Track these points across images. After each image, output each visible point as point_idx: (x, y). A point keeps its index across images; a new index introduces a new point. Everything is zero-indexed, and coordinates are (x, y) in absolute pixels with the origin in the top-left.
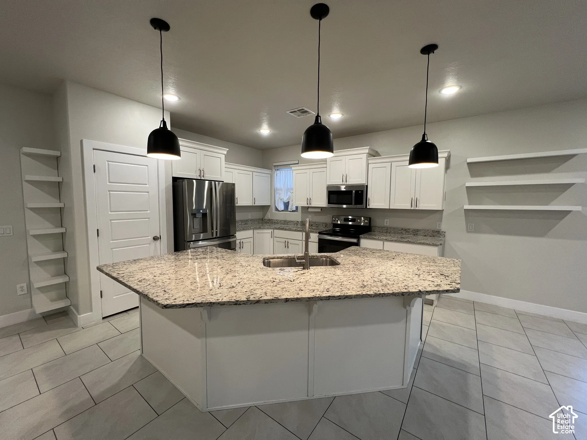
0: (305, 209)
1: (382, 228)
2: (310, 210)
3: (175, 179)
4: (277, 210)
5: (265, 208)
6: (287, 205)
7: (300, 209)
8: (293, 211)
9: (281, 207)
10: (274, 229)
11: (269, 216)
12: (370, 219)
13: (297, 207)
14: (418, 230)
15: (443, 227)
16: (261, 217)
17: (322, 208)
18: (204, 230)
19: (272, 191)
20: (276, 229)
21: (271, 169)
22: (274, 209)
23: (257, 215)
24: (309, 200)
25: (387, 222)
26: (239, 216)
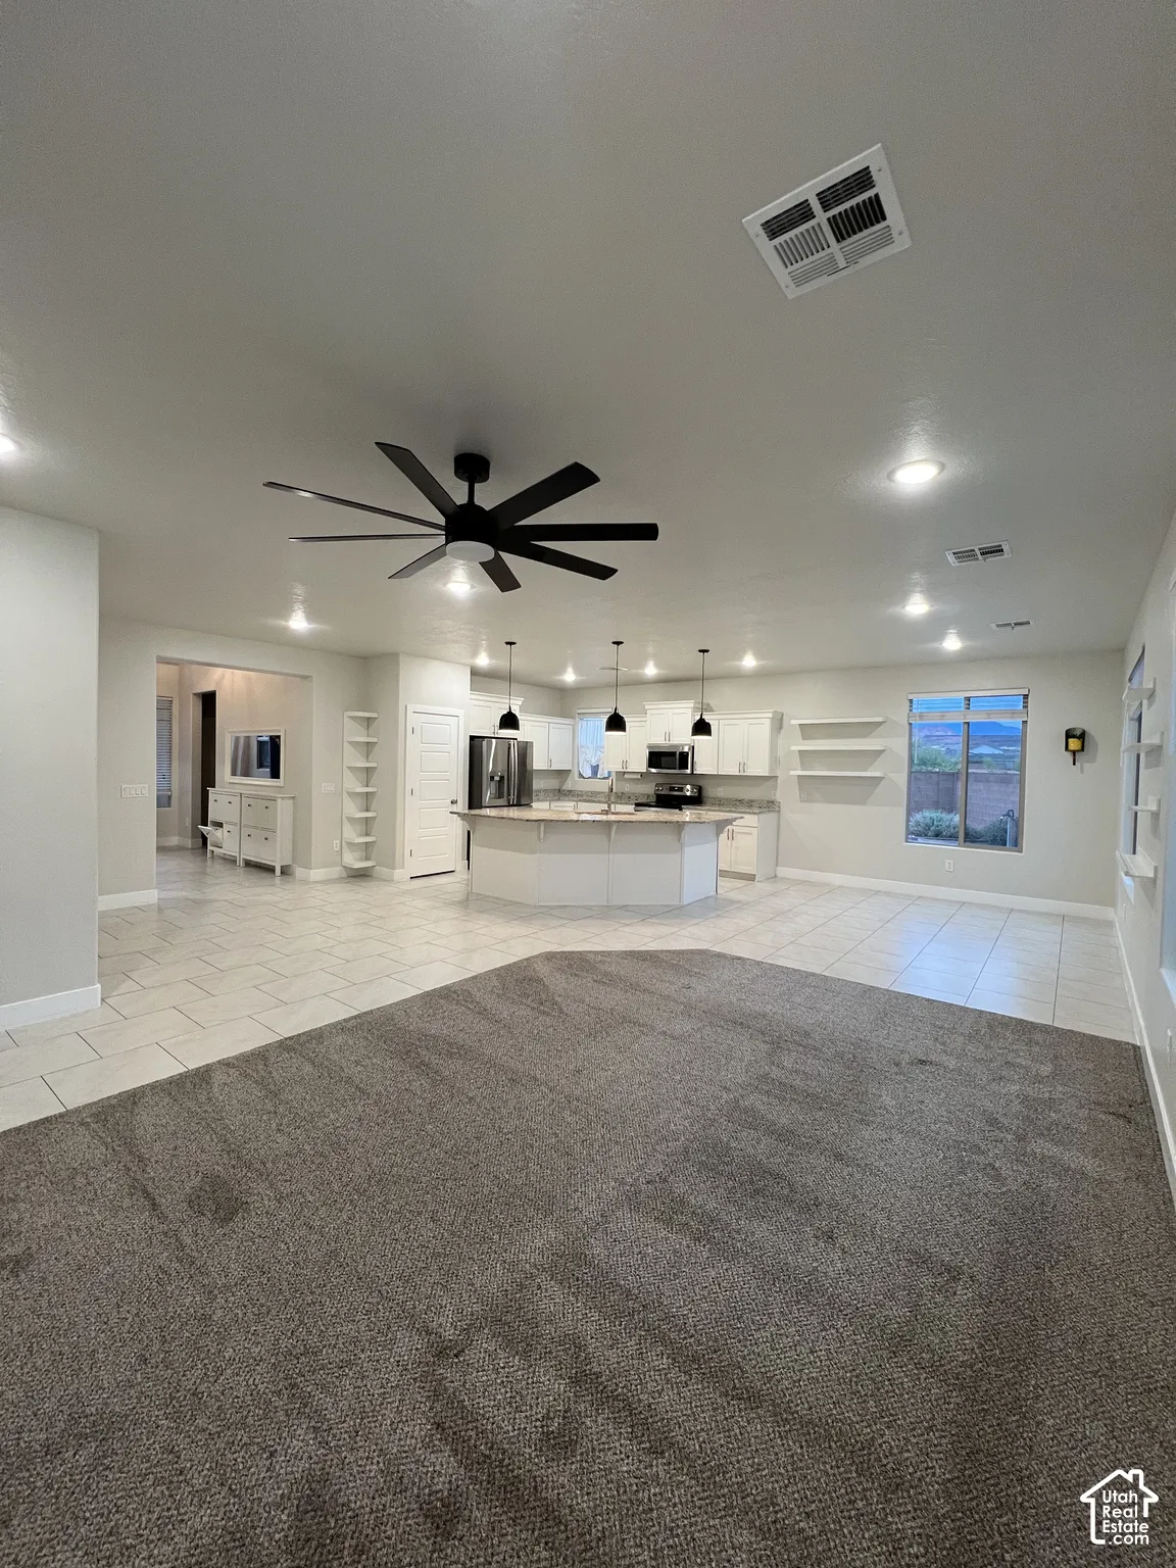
0: (621, 775)
1: (715, 799)
2: (626, 776)
3: (472, 738)
4: (581, 776)
5: (562, 774)
6: (595, 770)
7: (613, 776)
8: (604, 778)
9: (588, 773)
10: (577, 801)
11: (568, 786)
12: (700, 789)
13: (609, 772)
14: (752, 801)
15: (779, 797)
16: (558, 788)
17: (642, 774)
18: (500, 796)
19: (575, 750)
20: (580, 801)
21: (573, 718)
22: (576, 774)
23: (553, 783)
24: (625, 763)
25: (720, 792)
26: (538, 784)
